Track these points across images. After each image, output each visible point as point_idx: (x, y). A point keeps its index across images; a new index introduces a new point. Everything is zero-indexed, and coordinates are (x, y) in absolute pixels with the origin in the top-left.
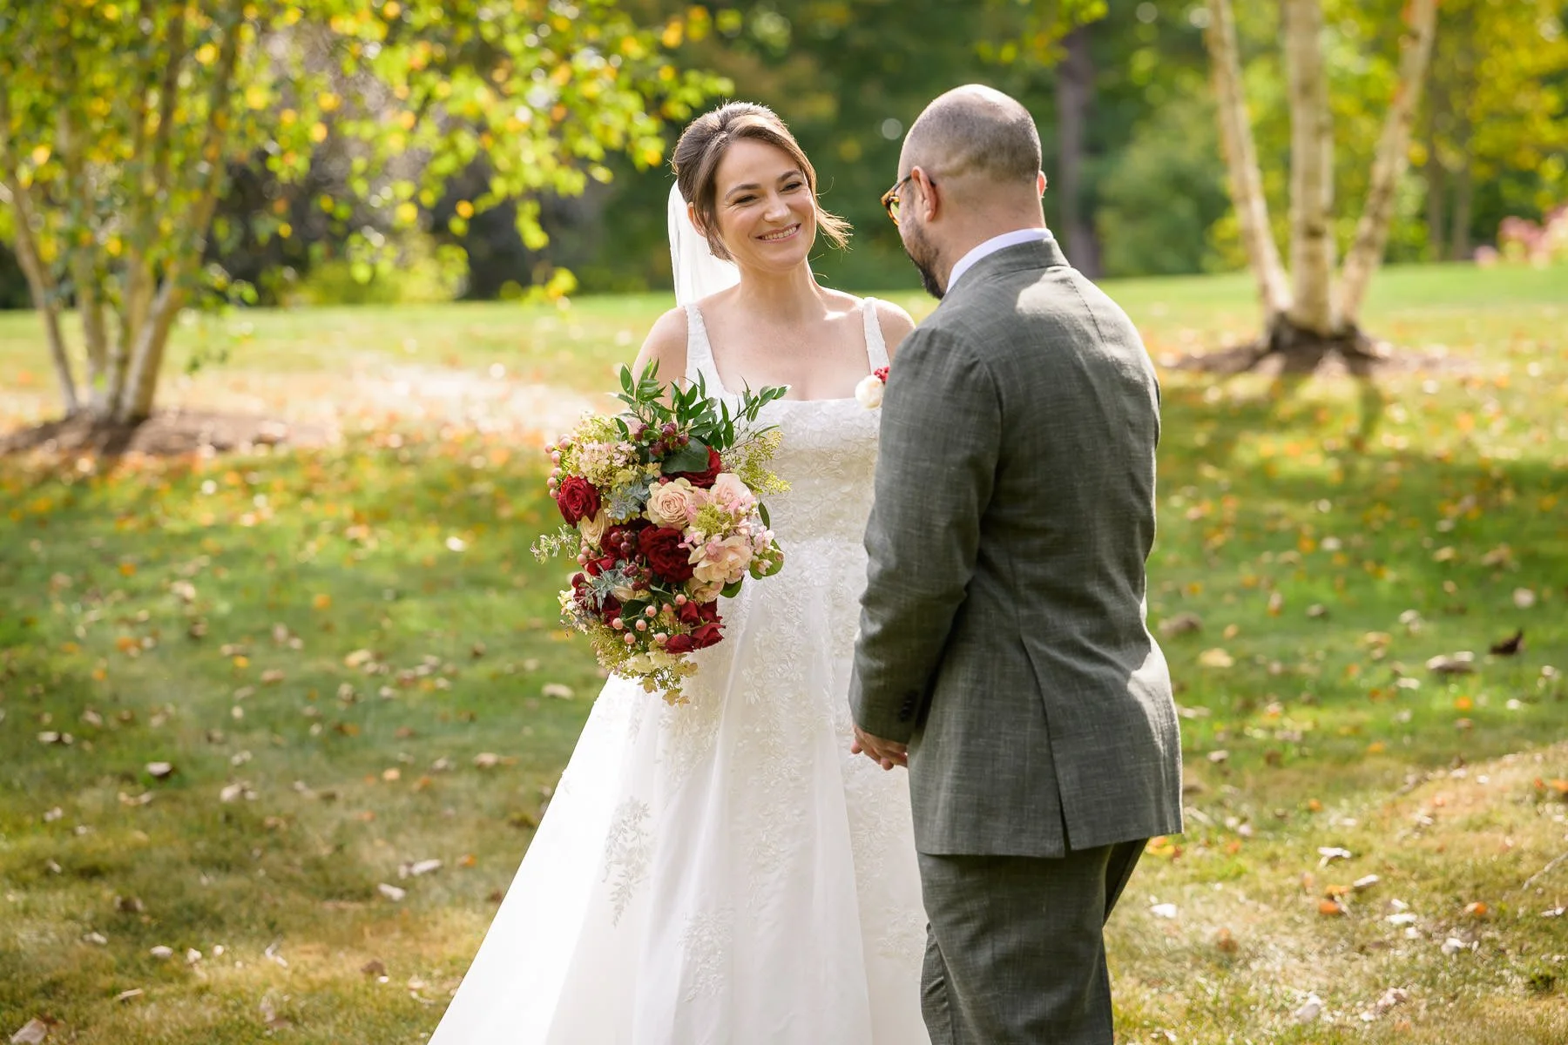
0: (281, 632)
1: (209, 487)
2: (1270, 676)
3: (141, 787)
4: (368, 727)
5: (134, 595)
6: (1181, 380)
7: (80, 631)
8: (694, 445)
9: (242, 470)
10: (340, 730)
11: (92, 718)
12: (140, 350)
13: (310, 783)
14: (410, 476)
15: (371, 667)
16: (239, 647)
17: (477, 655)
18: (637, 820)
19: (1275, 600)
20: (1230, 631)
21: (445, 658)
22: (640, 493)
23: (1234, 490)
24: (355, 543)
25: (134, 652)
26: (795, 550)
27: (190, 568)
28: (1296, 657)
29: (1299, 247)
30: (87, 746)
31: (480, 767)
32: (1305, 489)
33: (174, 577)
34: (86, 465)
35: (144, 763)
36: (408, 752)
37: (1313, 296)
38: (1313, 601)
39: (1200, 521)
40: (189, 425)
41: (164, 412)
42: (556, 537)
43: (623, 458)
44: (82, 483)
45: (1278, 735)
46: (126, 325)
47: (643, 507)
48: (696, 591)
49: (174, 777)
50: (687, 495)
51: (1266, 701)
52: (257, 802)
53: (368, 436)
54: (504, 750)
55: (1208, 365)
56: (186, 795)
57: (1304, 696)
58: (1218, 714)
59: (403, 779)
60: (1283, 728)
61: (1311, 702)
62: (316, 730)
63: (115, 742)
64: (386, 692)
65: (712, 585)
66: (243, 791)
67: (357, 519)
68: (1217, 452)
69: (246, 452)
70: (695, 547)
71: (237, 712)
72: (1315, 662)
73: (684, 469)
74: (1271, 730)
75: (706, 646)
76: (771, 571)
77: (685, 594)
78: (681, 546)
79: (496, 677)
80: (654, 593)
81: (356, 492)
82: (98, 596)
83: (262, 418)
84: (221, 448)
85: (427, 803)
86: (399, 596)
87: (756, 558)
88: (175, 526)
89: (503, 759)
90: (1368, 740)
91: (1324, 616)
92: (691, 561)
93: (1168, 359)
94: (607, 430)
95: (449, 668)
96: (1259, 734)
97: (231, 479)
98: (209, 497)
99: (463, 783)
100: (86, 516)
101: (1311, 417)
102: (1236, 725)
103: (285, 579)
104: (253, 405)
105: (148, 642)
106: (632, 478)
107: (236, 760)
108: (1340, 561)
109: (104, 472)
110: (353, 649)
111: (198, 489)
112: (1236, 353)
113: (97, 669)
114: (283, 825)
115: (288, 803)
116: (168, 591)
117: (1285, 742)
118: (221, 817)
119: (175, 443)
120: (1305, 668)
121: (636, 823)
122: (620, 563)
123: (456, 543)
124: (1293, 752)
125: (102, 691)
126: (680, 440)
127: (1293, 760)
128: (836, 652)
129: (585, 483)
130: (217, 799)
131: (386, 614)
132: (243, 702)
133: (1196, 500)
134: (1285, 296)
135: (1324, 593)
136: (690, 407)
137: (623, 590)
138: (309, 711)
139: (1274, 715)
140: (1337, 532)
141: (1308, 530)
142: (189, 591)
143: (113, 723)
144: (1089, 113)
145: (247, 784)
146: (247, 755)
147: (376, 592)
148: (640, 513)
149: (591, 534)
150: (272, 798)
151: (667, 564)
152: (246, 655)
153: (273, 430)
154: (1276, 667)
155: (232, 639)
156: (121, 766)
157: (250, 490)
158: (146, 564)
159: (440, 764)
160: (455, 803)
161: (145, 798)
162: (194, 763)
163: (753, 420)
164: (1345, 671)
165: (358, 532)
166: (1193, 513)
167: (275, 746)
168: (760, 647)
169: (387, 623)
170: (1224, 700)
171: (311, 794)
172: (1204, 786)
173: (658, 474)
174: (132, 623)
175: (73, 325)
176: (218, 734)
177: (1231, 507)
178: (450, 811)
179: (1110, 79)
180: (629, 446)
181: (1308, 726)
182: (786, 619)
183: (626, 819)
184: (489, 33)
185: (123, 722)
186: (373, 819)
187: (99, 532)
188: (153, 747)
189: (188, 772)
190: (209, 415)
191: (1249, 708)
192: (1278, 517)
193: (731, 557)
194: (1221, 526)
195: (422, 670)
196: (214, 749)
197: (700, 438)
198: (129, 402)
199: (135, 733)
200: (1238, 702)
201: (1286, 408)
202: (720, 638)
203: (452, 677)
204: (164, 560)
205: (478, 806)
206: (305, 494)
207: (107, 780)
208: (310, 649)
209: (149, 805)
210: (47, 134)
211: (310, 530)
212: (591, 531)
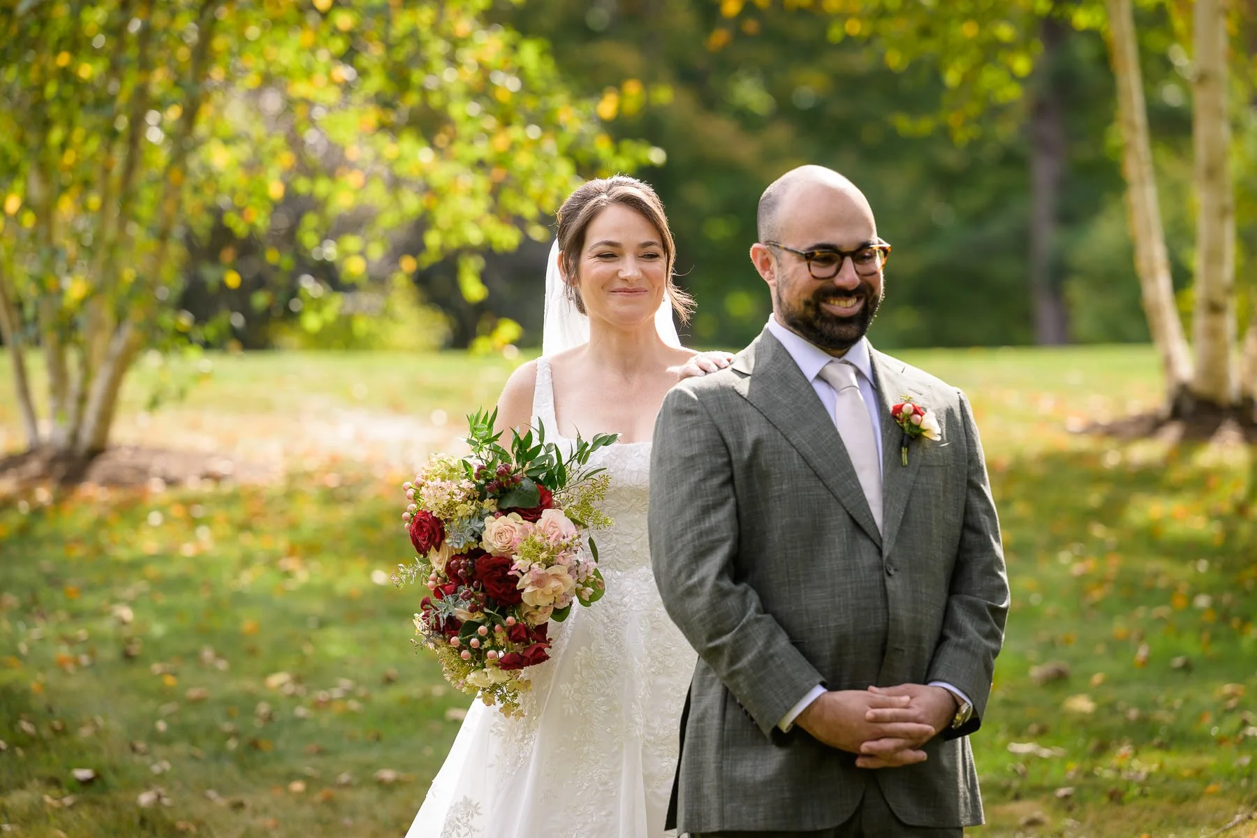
0: (208, 654)
1: (155, 518)
2: (1127, 721)
3: (65, 791)
4: (281, 744)
5: (76, 616)
6: (1084, 444)
7: (23, 648)
8: (527, 484)
9: (188, 503)
10: (254, 745)
11: (26, 726)
12: (97, 389)
13: (221, 791)
14: (345, 514)
15: (290, 688)
16: (168, 666)
17: (389, 681)
18: (469, 817)
19: (1142, 652)
20: (1097, 678)
21: (358, 682)
22: (477, 525)
23: (1120, 548)
24: (288, 574)
25: (71, 668)
26: (619, 578)
27: (129, 593)
28: (1155, 705)
29: (1200, 322)
30: (20, 752)
31: (381, 783)
32: (1187, 550)
33: (114, 601)
34: (43, 494)
35: (69, 769)
36: (314, 767)
37: (1213, 367)
38: (1177, 655)
39: (1083, 578)
40: (142, 460)
41: (119, 447)
42: (413, 566)
43: (463, 494)
44: (38, 512)
45: (1124, 776)
46: (86, 365)
47: (480, 539)
48: (527, 614)
49: (98, 783)
50: (518, 527)
51: (1120, 744)
52: (170, 808)
53: (308, 475)
54: (404, 767)
55: (1112, 431)
56: (107, 800)
57: (1156, 741)
58: (1073, 754)
59: (308, 791)
60: (1130, 768)
61: (1163, 746)
62: (232, 744)
63: (46, 749)
64: (301, 711)
65: (540, 609)
66: (159, 797)
67: (291, 552)
68: (1109, 513)
69: (193, 486)
70: (523, 574)
71: (161, 726)
72: (1171, 709)
73: (516, 505)
74: (1119, 770)
75: (533, 664)
76: (594, 598)
77: (515, 616)
78: (510, 573)
79: (405, 701)
80: (487, 614)
81: (293, 526)
82: (43, 616)
83: (210, 456)
84: (171, 483)
85: (328, 814)
86: (323, 623)
87: (580, 586)
88: (123, 554)
89: (402, 775)
90: (1208, 782)
91: (1187, 667)
92: (519, 586)
93: (1075, 423)
94: (452, 470)
95: (362, 691)
96: (1108, 774)
97: (177, 511)
98: (156, 528)
99: (363, 797)
100: (38, 543)
101: (1202, 482)
102: (1087, 765)
103: (216, 606)
104: (204, 443)
105: (85, 660)
106: (471, 512)
107: (156, 769)
108: (1209, 617)
109: (58, 501)
110: (274, 670)
111: (145, 519)
112: (1140, 420)
113: (35, 681)
114: (193, 829)
115: (200, 810)
116: (109, 613)
117: (1128, 783)
118: (136, 820)
119: (127, 475)
120: (1162, 716)
121: (468, 820)
122: (461, 588)
123: (380, 577)
124: (1135, 791)
125: (38, 704)
126: (514, 480)
127: (1134, 798)
128: (653, 670)
129: (431, 517)
130: (135, 804)
131: (309, 640)
132: (168, 718)
133: (1080, 558)
134: (1186, 367)
135: (1191, 646)
136: (528, 450)
137: (462, 612)
138: (228, 727)
139: (1124, 756)
140: (1210, 590)
141: (1184, 588)
142: (126, 613)
143: (46, 732)
144: (1063, 185)
145: (162, 790)
146: (166, 765)
147: (302, 620)
148: (478, 544)
149: (438, 561)
150: (185, 804)
151: (499, 589)
152: (175, 674)
153: (220, 467)
154: (1133, 713)
155: (161, 660)
156: (47, 771)
157: (194, 523)
158: (90, 588)
159: (344, 778)
160: (353, 814)
161: (68, 801)
162: (115, 770)
163: (584, 463)
164: (1199, 717)
165: (291, 564)
166: (1077, 569)
167: (193, 758)
168: (581, 664)
169: (308, 650)
170: (1080, 742)
171: (221, 802)
172: (1047, 819)
173: (494, 509)
174: (71, 641)
175: (37, 363)
176: (141, 745)
177: (1113, 564)
178: (347, 821)
179: (1084, 152)
180: (469, 484)
181: (1154, 767)
182: (607, 640)
183: (459, 816)
184: (435, 101)
185: (55, 731)
186: (276, 827)
187: (48, 558)
188: (79, 755)
189: (111, 778)
190: (160, 451)
191: (1102, 749)
192: (1156, 575)
193: (554, 584)
194: (1102, 581)
195: (336, 693)
196: (137, 759)
197: (535, 479)
198: (87, 437)
199: (64, 742)
200: (1093, 744)
201: (1178, 474)
202: (547, 658)
203: (365, 700)
204: (107, 584)
205: (374, 818)
206: (245, 527)
207: (36, 782)
208: (234, 669)
209: (71, 807)
210: (18, 185)
211: (246, 561)
212: (437, 559)
